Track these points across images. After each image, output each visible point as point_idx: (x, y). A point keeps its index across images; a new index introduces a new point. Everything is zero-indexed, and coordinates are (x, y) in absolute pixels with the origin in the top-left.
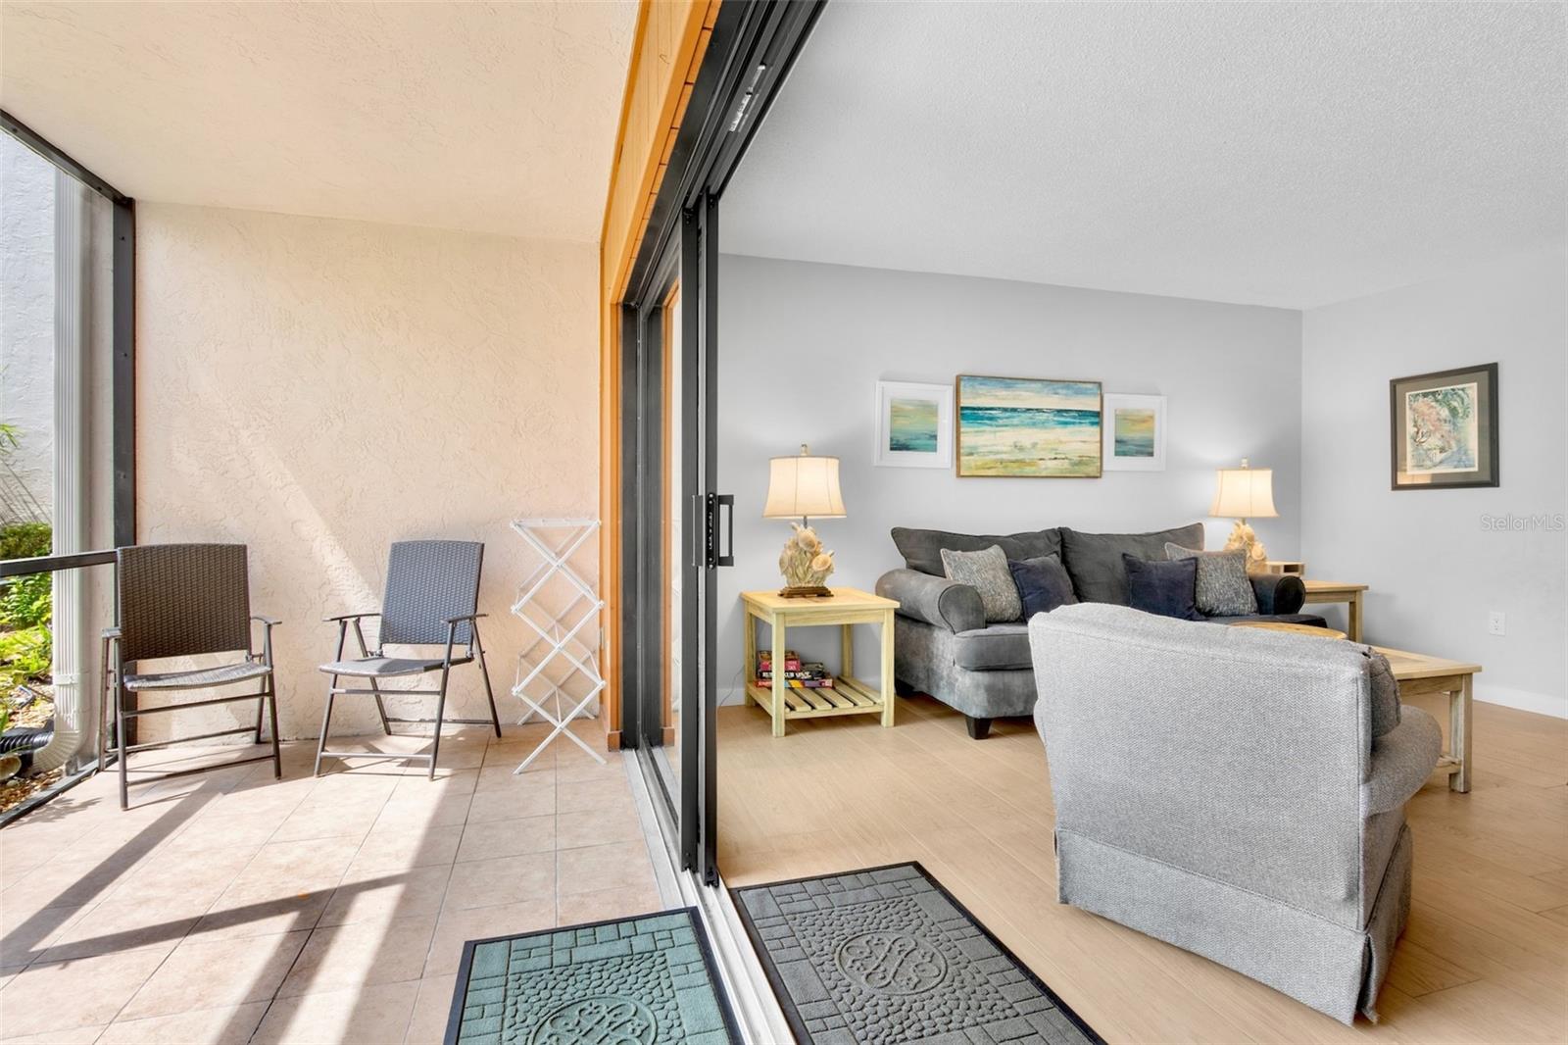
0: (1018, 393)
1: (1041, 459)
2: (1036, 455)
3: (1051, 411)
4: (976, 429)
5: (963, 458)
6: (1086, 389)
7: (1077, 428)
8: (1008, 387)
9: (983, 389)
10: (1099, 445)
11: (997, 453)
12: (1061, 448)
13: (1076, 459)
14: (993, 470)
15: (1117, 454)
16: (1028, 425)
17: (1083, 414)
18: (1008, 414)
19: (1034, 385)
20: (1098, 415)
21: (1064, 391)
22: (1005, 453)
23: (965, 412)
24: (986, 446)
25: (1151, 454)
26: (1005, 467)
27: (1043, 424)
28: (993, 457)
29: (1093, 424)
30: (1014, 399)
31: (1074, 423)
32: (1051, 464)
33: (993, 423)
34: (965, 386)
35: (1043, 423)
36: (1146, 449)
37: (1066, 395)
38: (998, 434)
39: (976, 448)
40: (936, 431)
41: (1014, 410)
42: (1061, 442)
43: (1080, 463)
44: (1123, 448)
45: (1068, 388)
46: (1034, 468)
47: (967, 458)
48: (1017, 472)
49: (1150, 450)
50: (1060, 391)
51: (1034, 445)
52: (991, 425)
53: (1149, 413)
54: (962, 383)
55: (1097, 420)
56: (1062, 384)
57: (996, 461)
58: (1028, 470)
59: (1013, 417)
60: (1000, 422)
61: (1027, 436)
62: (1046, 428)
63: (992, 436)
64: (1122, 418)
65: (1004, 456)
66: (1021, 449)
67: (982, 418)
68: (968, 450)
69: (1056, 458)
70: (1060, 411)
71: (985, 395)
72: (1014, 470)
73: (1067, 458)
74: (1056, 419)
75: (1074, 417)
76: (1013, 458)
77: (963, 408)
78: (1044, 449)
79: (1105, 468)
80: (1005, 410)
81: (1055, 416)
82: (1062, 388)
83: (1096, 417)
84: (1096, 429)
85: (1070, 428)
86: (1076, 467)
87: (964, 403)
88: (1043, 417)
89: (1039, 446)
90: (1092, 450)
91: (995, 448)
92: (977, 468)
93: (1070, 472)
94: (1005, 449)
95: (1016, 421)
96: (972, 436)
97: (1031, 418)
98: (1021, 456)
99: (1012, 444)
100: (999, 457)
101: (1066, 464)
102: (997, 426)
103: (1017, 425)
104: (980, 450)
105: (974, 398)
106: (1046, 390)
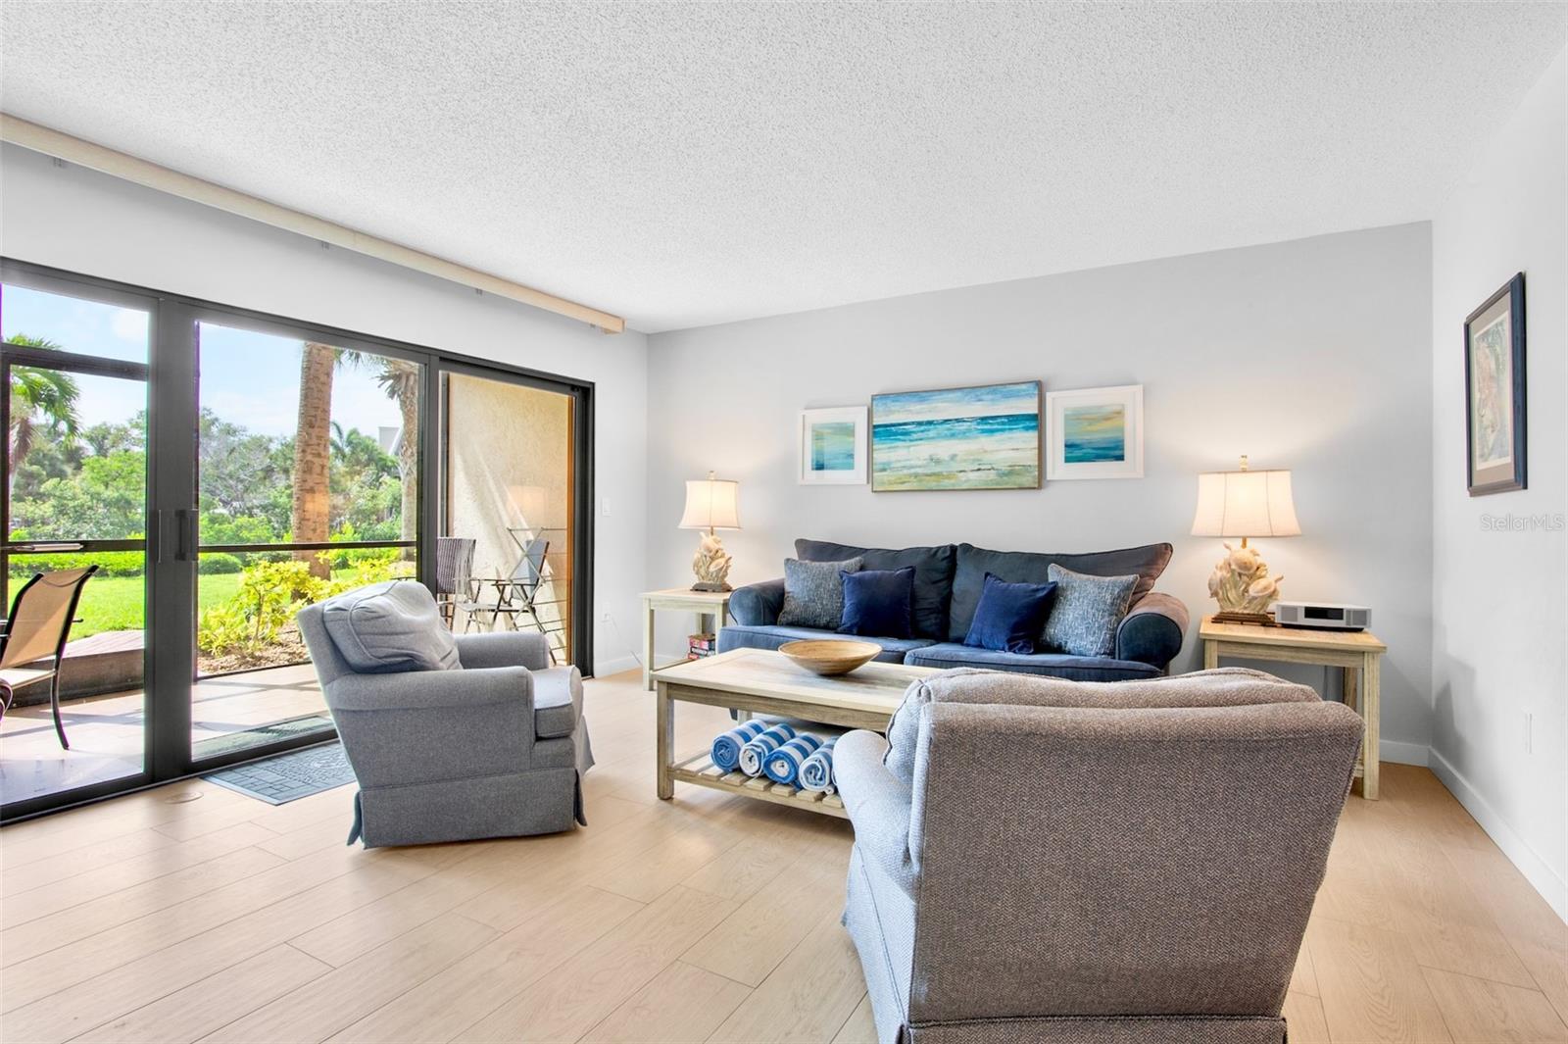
0: (934, 405)
1: (961, 471)
2: (955, 467)
3: (974, 419)
4: (889, 445)
5: (875, 474)
6: (1019, 391)
7: (1006, 435)
8: (922, 400)
9: (895, 406)
10: (1037, 451)
11: (912, 467)
12: (987, 458)
13: (1005, 468)
14: (906, 484)
15: (1068, 460)
16: (946, 437)
17: (1014, 419)
18: (922, 428)
19: (951, 395)
20: (1034, 417)
21: (990, 397)
22: (920, 467)
23: (877, 430)
24: (899, 461)
25: (1121, 458)
26: (920, 481)
27: (964, 435)
28: (905, 471)
29: (1027, 429)
30: (930, 411)
31: (1003, 430)
32: (973, 476)
33: (907, 438)
34: (877, 405)
35: (965, 433)
36: (1113, 452)
37: (992, 400)
38: (912, 449)
39: (889, 463)
40: (853, 450)
41: (930, 423)
42: (985, 452)
43: (1010, 473)
44: (1076, 452)
45: (994, 392)
46: (953, 481)
47: (879, 474)
48: (933, 485)
49: (1117, 453)
50: (984, 397)
51: (953, 457)
52: (904, 441)
53: (1118, 408)
54: (875, 403)
55: (1033, 424)
56: (987, 389)
57: (910, 475)
58: (947, 483)
59: (929, 430)
60: (915, 436)
61: (943, 448)
62: (968, 438)
63: (905, 451)
64: (1074, 418)
65: (919, 470)
66: (938, 462)
67: (896, 434)
68: (881, 467)
69: (979, 470)
70: (984, 419)
71: (899, 411)
72: (933, 484)
73: (993, 469)
74: (979, 427)
75: (1003, 423)
76: (929, 472)
77: (875, 427)
78: (965, 461)
79: (1049, 476)
80: (920, 424)
81: (978, 424)
82: (988, 393)
83: (1036, 421)
84: (1033, 435)
85: (998, 436)
86: (1005, 478)
87: (877, 421)
88: (964, 426)
89: (958, 458)
90: (1030, 457)
91: (908, 463)
92: (890, 483)
93: (997, 484)
94: (920, 463)
95: (931, 434)
96: (885, 453)
97: (949, 429)
98: (937, 469)
99: (927, 457)
100: (913, 471)
101: (992, 475)
102: (911, 441)
103: (933, 438)
104: (892, 466)
105: (887, 416)
106: (967, 398)
